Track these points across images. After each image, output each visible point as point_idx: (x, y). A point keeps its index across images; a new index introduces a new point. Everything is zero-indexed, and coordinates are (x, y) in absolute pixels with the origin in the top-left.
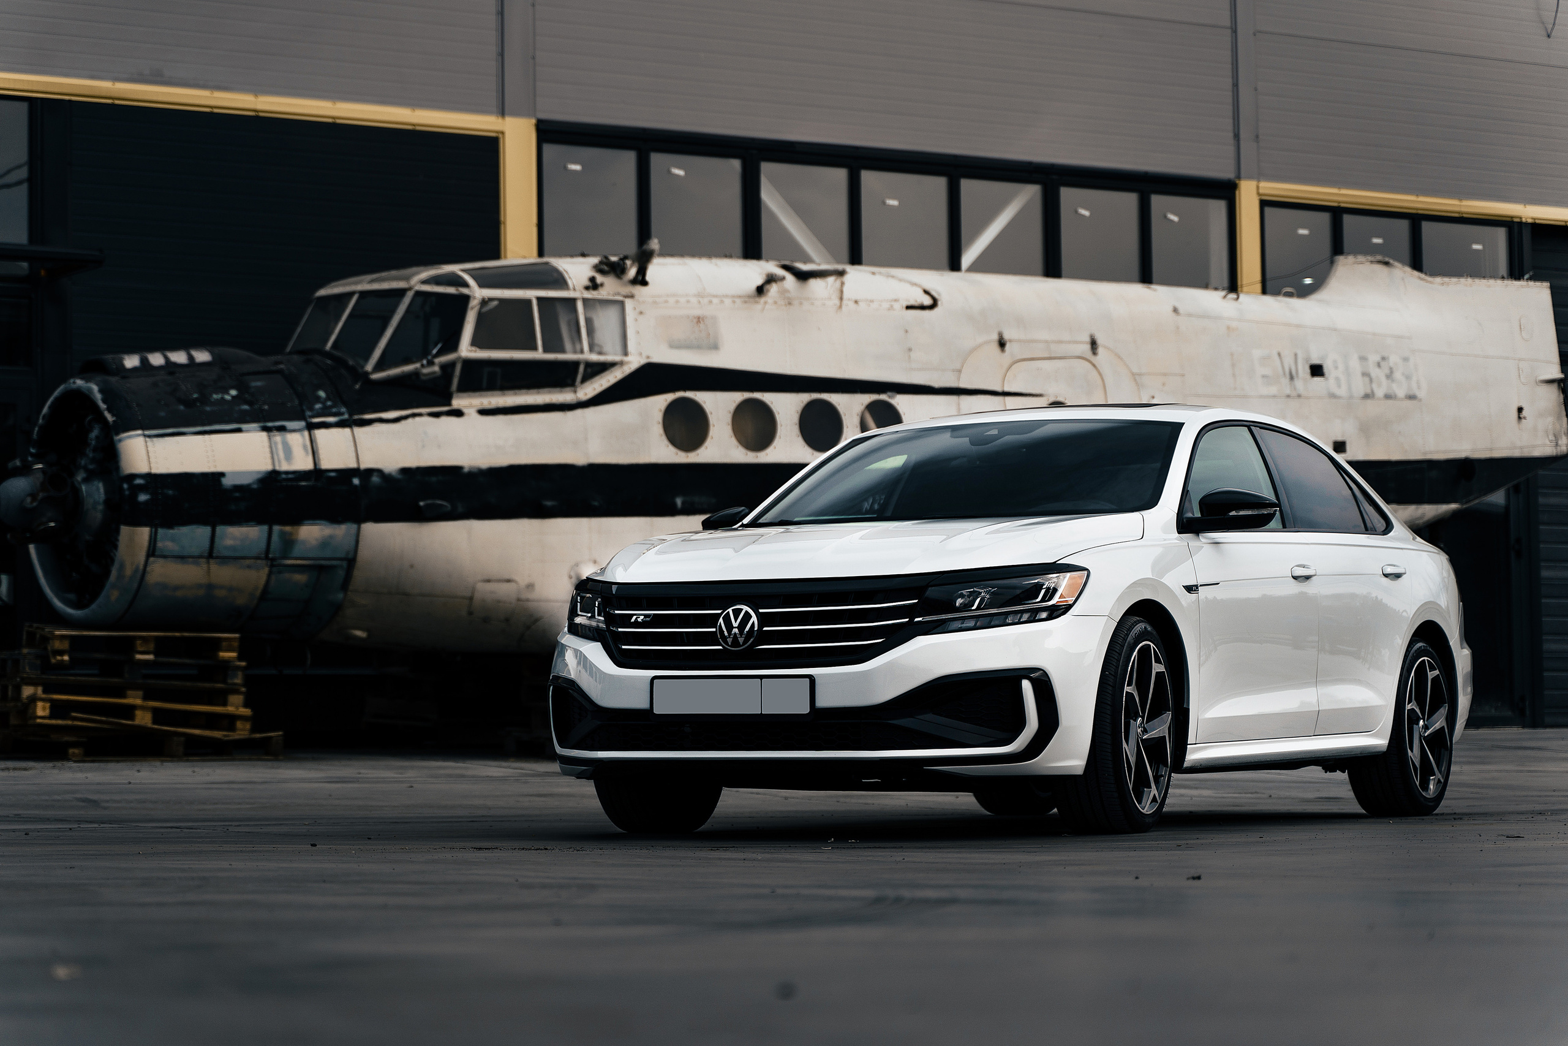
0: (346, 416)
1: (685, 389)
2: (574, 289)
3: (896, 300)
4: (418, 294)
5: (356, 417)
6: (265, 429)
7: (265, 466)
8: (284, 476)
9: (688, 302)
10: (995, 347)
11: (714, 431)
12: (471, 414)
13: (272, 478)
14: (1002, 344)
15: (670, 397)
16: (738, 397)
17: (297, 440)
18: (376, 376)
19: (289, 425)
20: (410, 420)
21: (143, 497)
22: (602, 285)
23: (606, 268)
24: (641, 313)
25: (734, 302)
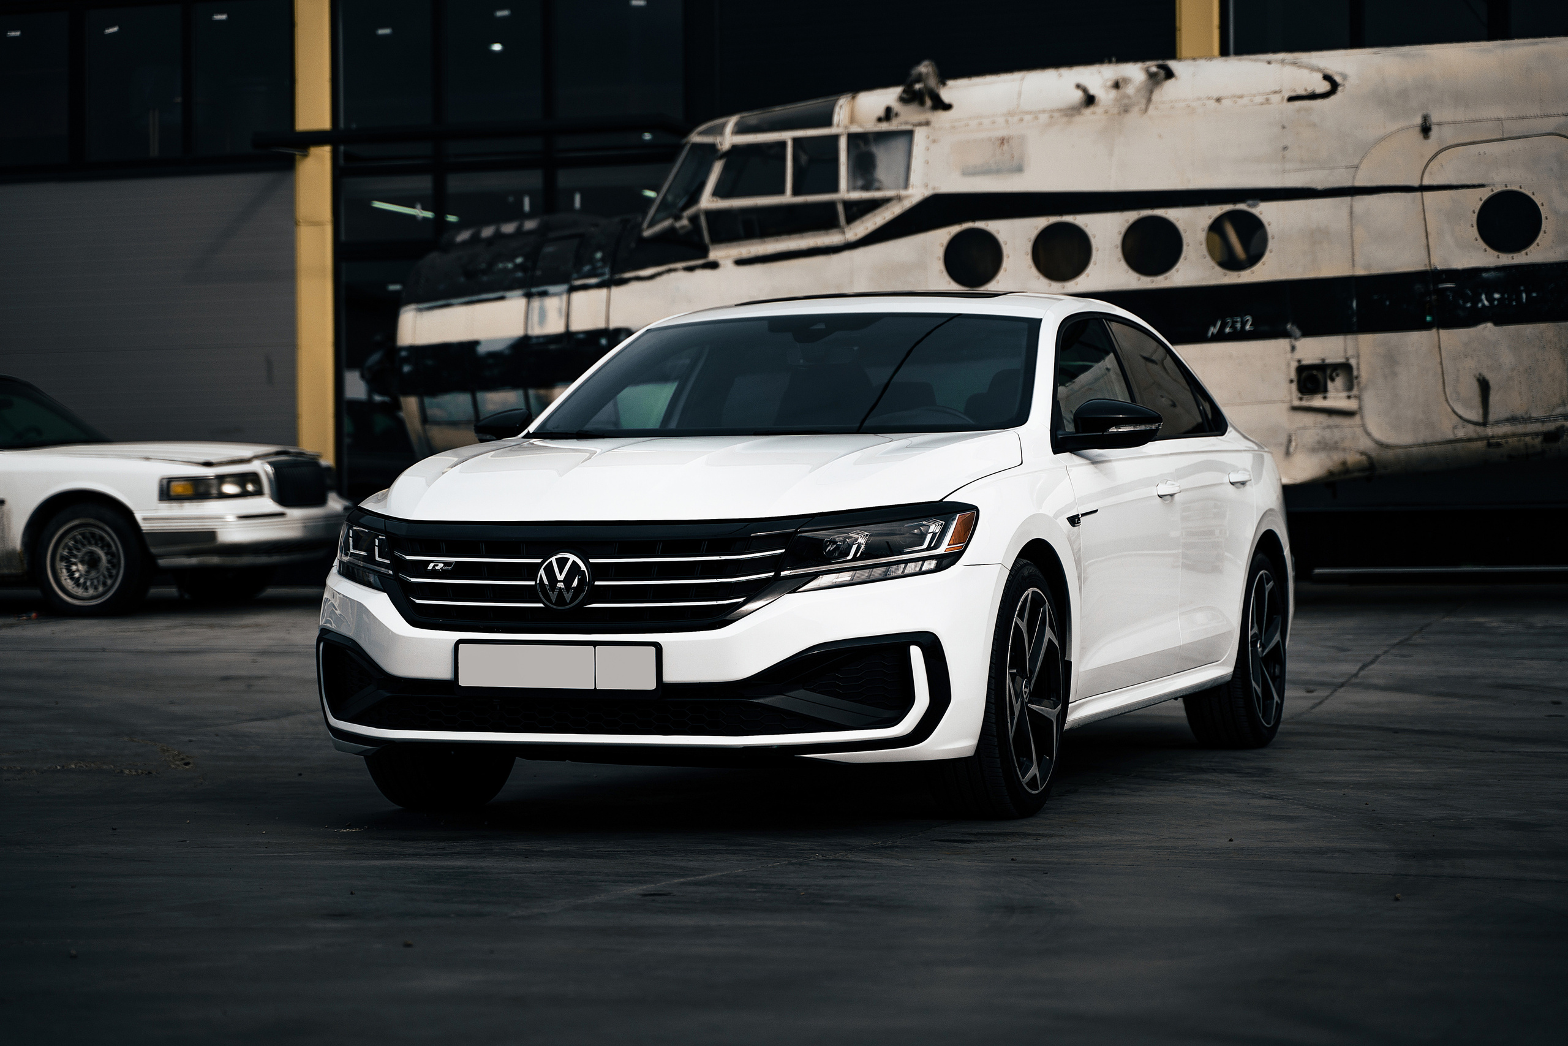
0: (607, 277)
1: (974, 220)
2: (838, 125)
3: (1275, 92)
4: (697, 146)
5: (617, 276)
6: (529, 296)
7: (517, 331)
8: (534, 341)
9: (993, 122)
10: (1416, 134)
11: (1006, 263)
12: (727, 266)
13: (524, 344)
14: (1426, 130)
15: (955, 229)
16: (1041, 223)
17: (553, 305)
18: (647, 233)
19: (552, 289)
20: (665, 277)
21: (406, 369)
22: (897, 115)
23: (905, 96)
24: (934, 141)
25: (1052, 117)
